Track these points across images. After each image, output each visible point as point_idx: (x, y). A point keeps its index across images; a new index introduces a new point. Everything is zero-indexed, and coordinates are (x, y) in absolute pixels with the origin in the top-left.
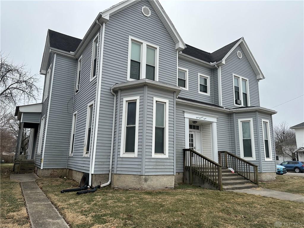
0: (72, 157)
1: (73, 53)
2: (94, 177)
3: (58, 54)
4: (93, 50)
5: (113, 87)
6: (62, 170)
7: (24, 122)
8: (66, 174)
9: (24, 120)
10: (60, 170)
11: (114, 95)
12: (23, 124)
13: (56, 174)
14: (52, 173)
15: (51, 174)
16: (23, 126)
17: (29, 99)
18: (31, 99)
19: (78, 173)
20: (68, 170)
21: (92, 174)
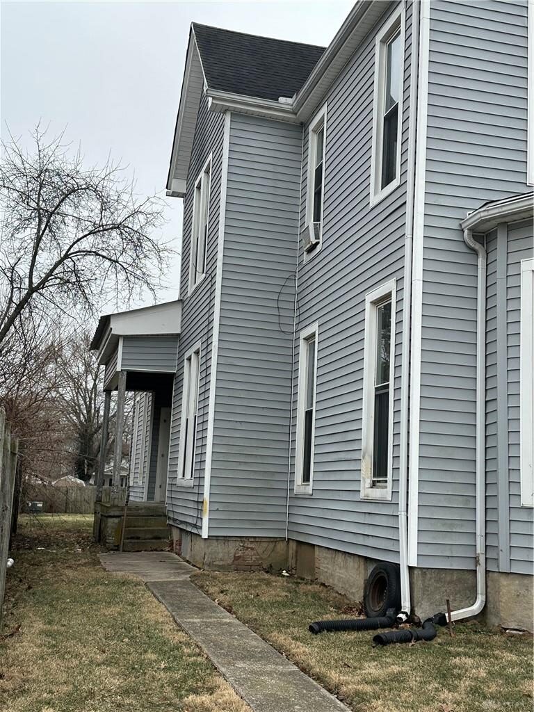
0: (310, 498)
1: (290, 101)
2: (420, 578)
3: (236, 115)
4: (376, 77)
5: (471, 219)
6: (271, 546)
7: (128, 371)
8: (287, 560)
9: (127, 362)
10: (265, 545)
11: (475, 252)
12: (125, 378)
13: (251, 557)
14: (240, 553)
15: (236, 558)
16: (125, 383)
17: (131, 290)
18: (137, 289)
19: (340, 558)
20: (293, 546)
21: (411, 569)
